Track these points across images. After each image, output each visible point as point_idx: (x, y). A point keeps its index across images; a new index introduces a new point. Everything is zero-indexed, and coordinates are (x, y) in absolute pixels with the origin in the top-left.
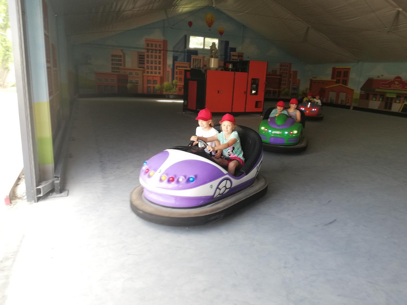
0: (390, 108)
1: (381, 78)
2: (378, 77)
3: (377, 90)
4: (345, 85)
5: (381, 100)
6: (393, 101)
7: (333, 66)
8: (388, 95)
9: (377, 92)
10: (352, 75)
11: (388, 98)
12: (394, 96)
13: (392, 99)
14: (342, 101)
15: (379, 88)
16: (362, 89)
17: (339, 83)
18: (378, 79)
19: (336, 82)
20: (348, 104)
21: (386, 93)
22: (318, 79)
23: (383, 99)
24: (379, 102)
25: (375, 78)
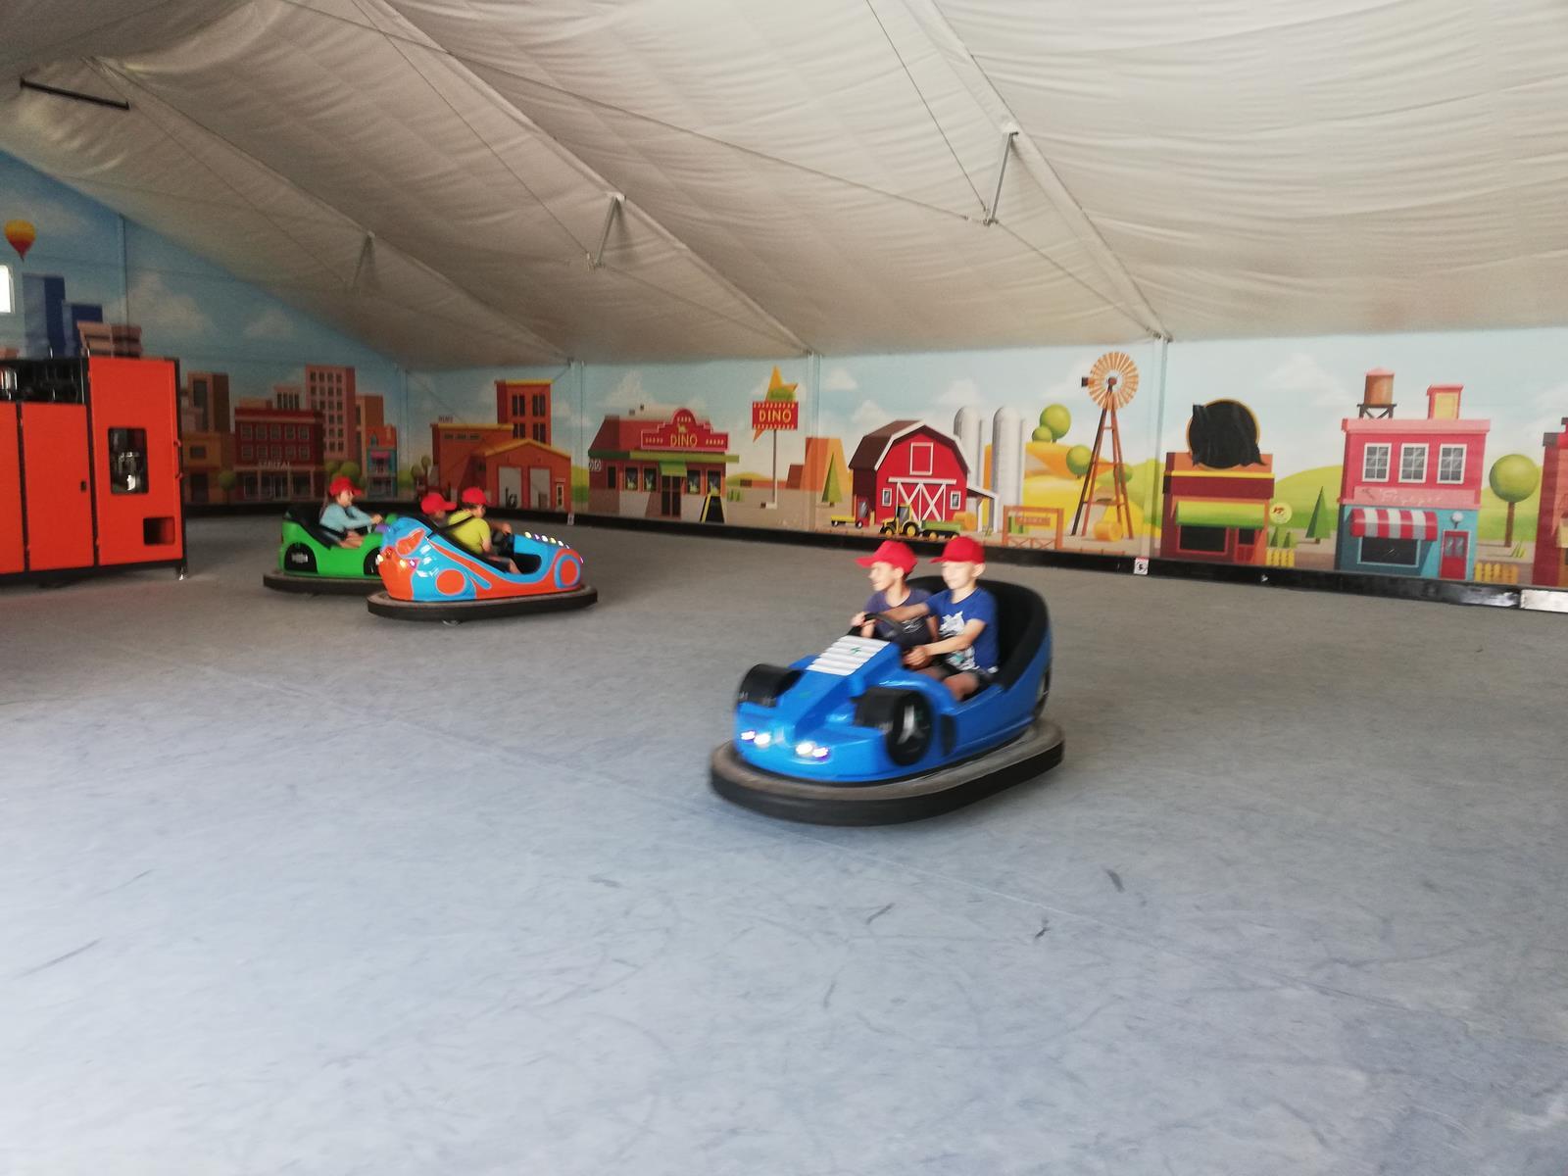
0: (677, 512)
1: (639, 415)
2: (632, 412)
3: (634, 455)
4: (543, 440)
5: (649, 486)
6: (682, 489)
7: (499, 378)
8: (667, 471)
9: (636, 461)
10: (558, 409)
11: (666, 479)
12: (682, 472)
13: (677, 480)
14: (541, 497)
15: (638, 449)
16: (592, 454)
17: (523, 436)
18: (632, 418)
19: (515, 435)
20: (561, 508)
21: (657, 463)
22: (456, 423)
23: (654, 483)
24: (646, 495)
25: (624, 416)
